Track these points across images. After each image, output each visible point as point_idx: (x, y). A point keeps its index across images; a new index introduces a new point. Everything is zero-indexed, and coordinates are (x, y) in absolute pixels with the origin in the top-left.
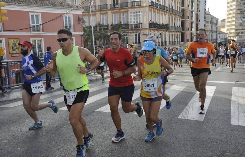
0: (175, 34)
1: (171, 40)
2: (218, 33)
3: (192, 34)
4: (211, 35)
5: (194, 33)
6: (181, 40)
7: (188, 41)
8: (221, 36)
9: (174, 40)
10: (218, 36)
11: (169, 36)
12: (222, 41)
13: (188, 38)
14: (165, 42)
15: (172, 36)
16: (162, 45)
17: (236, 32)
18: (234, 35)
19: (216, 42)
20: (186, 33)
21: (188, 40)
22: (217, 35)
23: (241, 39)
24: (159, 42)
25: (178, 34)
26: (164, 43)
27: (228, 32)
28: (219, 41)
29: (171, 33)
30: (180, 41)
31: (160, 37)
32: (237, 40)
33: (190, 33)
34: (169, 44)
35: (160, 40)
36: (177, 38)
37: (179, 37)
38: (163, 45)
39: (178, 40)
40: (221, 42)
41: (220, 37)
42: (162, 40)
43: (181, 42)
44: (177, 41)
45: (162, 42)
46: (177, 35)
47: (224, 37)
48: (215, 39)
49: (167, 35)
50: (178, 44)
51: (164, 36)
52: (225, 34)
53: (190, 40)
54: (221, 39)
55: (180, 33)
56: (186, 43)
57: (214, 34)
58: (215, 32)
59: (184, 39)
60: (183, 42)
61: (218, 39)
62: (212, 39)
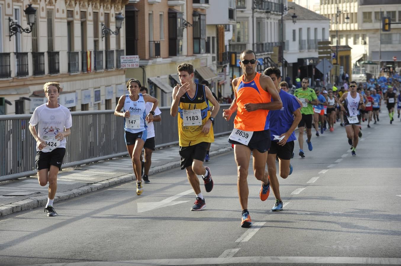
0: (96, 14)
1: (78, 47)
2: (286, 13)
3: (173, 16)
4: (259, 22)
5: (182, 13)
6: (123, 46)
7: (158, 53)
8: (300, 30)
9: (90, 47)
10: (290, 26)
11: (70, 24)
12: (305, 55)
13: (156, 38)
14: (53, 55)
15: (83, 25)
16: (38, 71)
17: (365, 14)
18: (355, 26)
19: (281, 58)
20: (147, 11)
21: (158, 46)
22: (281, 23)
23: (388, 48)
24: (21, 56)
25: (113, 12)
26: (46, 59)
27: (334, 11)
28: (291, 57)
29: (77, 9)
30: (119, 52)
31: (25, 25)
32: (373, 53)
33: (165, 11)
34: (71, 66)
35: (27, 47)
36: (107, 34)
37: (118, 29)
38: (43, 73)
39: (113, 46)
40: (301, 61)
41: (294, 31)
42: (35, 44)
43: (124, 58)
44: (109, 53)
45: (37, 55)
46: (107, 15)
47: (312, 37)
48: (274, 44)
49: (58, 15)
50: (114, 69)
51: (46, 20)
52: (316, 21)
53: (164, 48)
54: (302, 45)
55: (118, 9)
56: (149, 63)
57: (271, 19)
58: (273, 9)
59: (138, 40)
60: (137, 58)
61: (288, 45)
62: (264, 42)
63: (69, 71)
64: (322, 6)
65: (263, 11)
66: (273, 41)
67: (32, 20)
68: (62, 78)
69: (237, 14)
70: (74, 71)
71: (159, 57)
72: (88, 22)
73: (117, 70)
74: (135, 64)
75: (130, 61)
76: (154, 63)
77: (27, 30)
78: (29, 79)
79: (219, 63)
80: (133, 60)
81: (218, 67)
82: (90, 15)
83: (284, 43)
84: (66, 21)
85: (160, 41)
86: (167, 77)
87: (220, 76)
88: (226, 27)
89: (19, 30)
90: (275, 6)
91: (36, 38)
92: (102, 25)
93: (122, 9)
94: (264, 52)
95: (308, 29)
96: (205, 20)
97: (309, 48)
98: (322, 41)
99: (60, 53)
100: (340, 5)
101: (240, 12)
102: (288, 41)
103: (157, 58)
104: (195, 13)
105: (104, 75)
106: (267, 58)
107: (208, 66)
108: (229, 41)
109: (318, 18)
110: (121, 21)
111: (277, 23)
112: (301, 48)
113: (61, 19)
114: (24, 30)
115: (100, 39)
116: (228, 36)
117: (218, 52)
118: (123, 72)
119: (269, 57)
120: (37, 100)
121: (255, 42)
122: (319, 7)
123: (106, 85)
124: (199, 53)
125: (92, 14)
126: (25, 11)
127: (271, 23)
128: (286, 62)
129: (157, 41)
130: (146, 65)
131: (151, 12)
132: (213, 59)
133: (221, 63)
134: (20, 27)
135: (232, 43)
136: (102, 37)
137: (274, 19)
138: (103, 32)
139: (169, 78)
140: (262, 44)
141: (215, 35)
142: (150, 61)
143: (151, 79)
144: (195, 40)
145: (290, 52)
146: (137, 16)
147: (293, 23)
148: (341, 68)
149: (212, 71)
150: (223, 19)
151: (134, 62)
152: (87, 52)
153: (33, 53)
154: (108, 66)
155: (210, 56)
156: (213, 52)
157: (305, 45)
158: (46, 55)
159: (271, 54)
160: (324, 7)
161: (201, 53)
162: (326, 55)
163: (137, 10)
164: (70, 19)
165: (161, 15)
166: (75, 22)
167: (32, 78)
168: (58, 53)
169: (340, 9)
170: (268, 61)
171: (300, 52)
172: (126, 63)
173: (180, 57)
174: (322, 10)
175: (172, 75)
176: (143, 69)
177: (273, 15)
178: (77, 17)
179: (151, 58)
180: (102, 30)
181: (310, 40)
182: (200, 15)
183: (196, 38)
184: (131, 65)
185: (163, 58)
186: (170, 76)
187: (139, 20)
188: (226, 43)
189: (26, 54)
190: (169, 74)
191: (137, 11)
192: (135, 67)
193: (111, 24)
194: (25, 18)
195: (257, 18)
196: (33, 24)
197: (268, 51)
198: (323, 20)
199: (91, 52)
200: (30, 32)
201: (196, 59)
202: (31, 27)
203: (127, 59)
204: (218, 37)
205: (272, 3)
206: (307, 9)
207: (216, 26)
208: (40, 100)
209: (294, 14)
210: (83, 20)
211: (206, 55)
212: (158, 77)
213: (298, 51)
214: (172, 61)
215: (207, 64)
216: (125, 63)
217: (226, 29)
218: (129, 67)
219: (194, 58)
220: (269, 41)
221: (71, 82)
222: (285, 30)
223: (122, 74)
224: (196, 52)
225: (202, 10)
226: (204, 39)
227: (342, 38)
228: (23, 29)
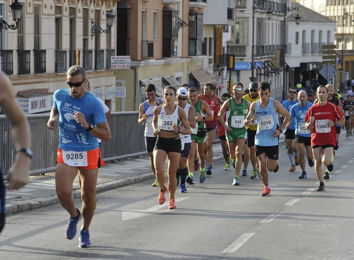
0: (86, 11)
1: (66, 45)
2: (289, 14)
3: (167, 14)
4: (260, 23)
5: (177, 12)
6: (114, 45)
7: (151, 54)
8: (304, 32)
9: (79, 45)
10: (292, 28)
11: (58, 21)
12: (308, 59)
13: (149, 38)
14: (39, 53)
15: (72, 22)
16: (23, 70)
19: (282, 62)
21: (151, 46)
22: (283, 26)
24: (5, 53)
25: (104, 9)
26: (32, 58)
27: (340, 13)
29: (66, 5)
30: (110, 52)
31: (11, 21)
33: (160, 8)
35: (12, 44)
36: (97, 32)
37: (109, 27)
38: (28, 72)
39: (103, 45)
40: (304, 65)
41: (297, 34)
42: (21, 41)
43: (115, 58)
44: (98, 52)
45: (22, 53)
46: (98, 12)
47: (316, 40)
48: (275, 47)
49: (45, 11)
50: (104, 70)
51: (33, 16)
52: (321, 23)
53: (158, 49)
54: (305, 48)
55: (109, 6)
56: (141, 64)
57: (272, 20)
58: (275, 9)
59: (130, 39)
60: (128, 58)
61: (290, 48)
62: (264, 45)
63: (56, 70)
64: (328, 7)
65: (264, 11)
66: (274, 44)
67: (18, 16)
68: (49, 78)
69: (237, 14)
70: (62, 71)
71: (152, 57)
72: (77, 20)
73: (107, 70)
74: (126, 64)
75: (121, 62)
76: (147, 65)
77: (13, 26)
78: (13, 78)
79: (216, 66)
80: (124, 61)
81: (214, 70)
82: (80, 11)
83: (286, 45)
84: (54, 17)
85: (153, 41)
86: (160, 79)
87: (217, 80)
88: (224, 28)
89: (4, 27)
90: (277, 6)
91: (22, 35)
92: (92, 23)
93: (113, 6)
94: (264, 55)
95: (313, 31)
96: (202, 20)
97: (313, 52)
98: (326, 44)
99: (47, 52)
100: (348, 7)
101: (240, 12)
102: (290, 44)
103: (149, 59)
104: (192, 12)
105: (92, 75)
106: (268, 62)
107: (204, 69)
108: (228, 42)
109: (324, 21)
110: (112, 18)
111: (279, 24)
112: (304, 52)
113: (49, 15)
114: (9, 27)
115: (90, 38)
116: (226, 37)
117: (215, 54)
118: (113, 73)
119: (269, 61)
120: (21, 101)
121: (255, 44)
122: (325, 9)
123: (95, 86)
124: (195, 55)
125: (82, 10)
126: (11, 6)
127: (273, 24)
128: (288, 66)
129: (151, 41)
130: (138, 66)
131: (144, 10)
132: (210, 62)
133: (218, 66)
134: (5, 23)
135: (230, 45)
136: (92, 36)
137: (276, 20)
138: (93, 30)
139: (163, 81)
140: (263, 47)
141: (212, 36)
142: (142, 62)
143: (142, 81)
144: (190, 41)
145: (292, 55)
146: (130, 14)
147: (296, 25)
148: (347, 74)
149: (208, 74)
150: (222, 19)
151: (125, 63)
152: (75, 51)
153: (18, 51)
154: (98, 66)
155: (206, 58)
156: (210, 54)
157: (309, 48)
158: (32, 53)
159: (272, 57)
160: (330, 8)
161: (197, 55)
162: (330, 60)
163: (129, 7)
164: (58, 16)
165: (154, 13)
166: (63, 18)
167: (18, 78)
168: (45, 51)
169: (348, 11)
170: (268, 64)
171: (303, 56)
172: (117, 63)
173: (174, 59)
174: (328, 11)
175: (165, 77)
176: (135, 70)
177: (275, 16)
178: (66, 13)
179: (143, 59)
180: (92, 28)
181: (314, 43)
182: (197, 14)
183: (192, 39)
184: (121, 66)
185: (156, 59)
186: (163, 78)
187: (131, 18)
188: (224, 44)
189: (11, 51)
190: (162, 76)
191: (130, 9)
192: (126, 68)
193: (101, 22)
194: (11, 14)
195: (258, 19)
196: (19, 20)
197: (268, 55)
198: (329, 22)
199: (79, 51)
200: (16, 28)
201: (191, 61)
202: (17, 23)
203: (118, 59)
204: (215, 38)
205: (274, 3)
206: (311, 10)
207: (214, 26)
208: (25, 101)
209: (298, 15)
210: (72, 16)
211: (202, 57)
212: (150, 79)
213: (301, 55)
214: (166, 63)
215: (203, 67)
216: (115, 63)
217: (224, 30)
218: (119, 68)
219: (189, 60)
220: (270, 44)
221: (58, 83)
222: (288, 32)
223: (112, 76)
224: (192, 53)
225: (199, 8)
226: (201, 40)
227: (349, 42)
228: (8, 25)
